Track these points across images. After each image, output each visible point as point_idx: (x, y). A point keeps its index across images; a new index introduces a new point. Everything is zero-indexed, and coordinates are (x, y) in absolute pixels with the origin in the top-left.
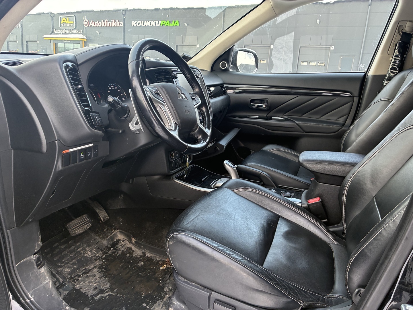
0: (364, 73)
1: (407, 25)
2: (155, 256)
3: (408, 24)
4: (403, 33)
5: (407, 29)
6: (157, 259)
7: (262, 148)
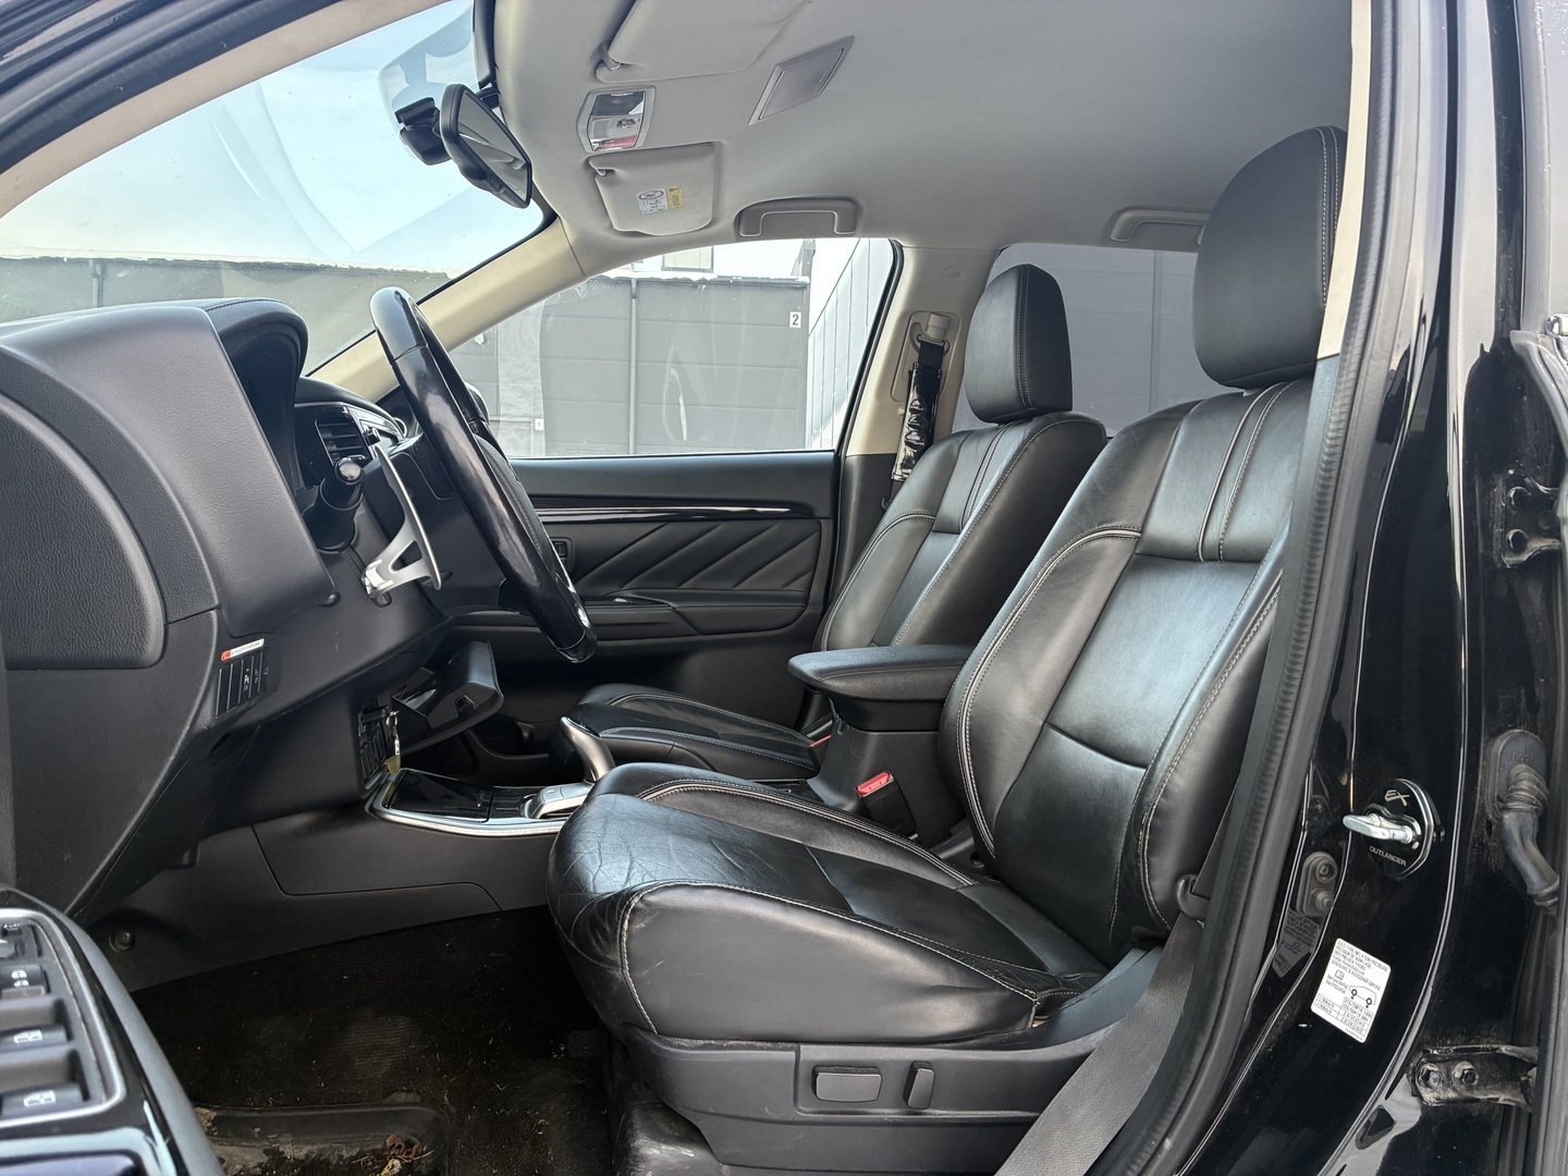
0: (832, 454)
1: (930, 324)
2: (327, 1145)
3: (933, 320)
4: (922, 342)
5: (931, 333)
6: (344, 1153)
7: (579, 701)
